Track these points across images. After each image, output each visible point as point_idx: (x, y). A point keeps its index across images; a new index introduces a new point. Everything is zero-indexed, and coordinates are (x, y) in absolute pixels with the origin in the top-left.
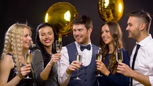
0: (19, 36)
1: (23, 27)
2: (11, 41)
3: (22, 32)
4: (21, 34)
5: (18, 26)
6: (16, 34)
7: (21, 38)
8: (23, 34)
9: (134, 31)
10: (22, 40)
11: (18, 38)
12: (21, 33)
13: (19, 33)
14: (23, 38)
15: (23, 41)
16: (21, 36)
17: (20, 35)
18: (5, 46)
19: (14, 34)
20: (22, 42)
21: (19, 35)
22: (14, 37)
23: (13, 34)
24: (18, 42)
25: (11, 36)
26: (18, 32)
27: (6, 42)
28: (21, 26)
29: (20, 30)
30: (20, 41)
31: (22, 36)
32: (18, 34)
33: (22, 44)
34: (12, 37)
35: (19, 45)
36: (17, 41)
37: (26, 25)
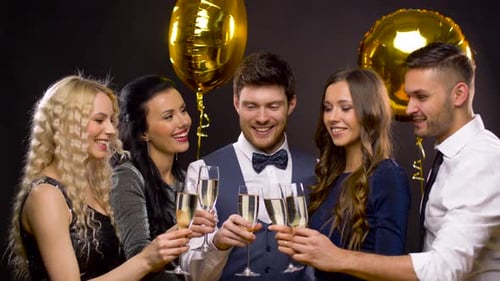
0: (78, 116)
1: (95, 90)
2: (54, 130)
3: (88, 103)
4: (84, 112)
5: (77, 85)
6: (69, 109)
7: (84, 125)
8: (91, 111)
10: (85, 131)
11: (75, 122)
12: (86, 106)
13: (80, 107)
14: (88, 125)
15: (88, 134)
16: (83, 116)
17: (80, 111)
18: (34, 142)
19: (64, 107)
20: (85, 136)
21: (76, 112)
22: (63, 116)
23: (60, 107)
24: (75, 136)
25: (51, 113)
26: (76, 102)
27: (36, 129)
28: (88, 86)
29: (82, 98)
30: (81, 132)
31: (87, 116)
32: (76, 108)
33: (84, 141)
34: (56, 116)
35: (76, 144)
36: (71, 131)
37: (105, 86)
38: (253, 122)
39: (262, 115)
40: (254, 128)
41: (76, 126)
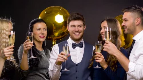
0: (5, 31)
3: (7, 27)
6: (2, 29)
7: (7, 34)
8: (9, 29)
9: (130, 26)
11: (4, 33)
13: (5, 28)
16: (6, 31)
17: (5, 30)
30: (6, 36)
35: (4, 40)
38: (74, 31)
39: (77, 29)
40: (74, 33)
41: (4, 35)
